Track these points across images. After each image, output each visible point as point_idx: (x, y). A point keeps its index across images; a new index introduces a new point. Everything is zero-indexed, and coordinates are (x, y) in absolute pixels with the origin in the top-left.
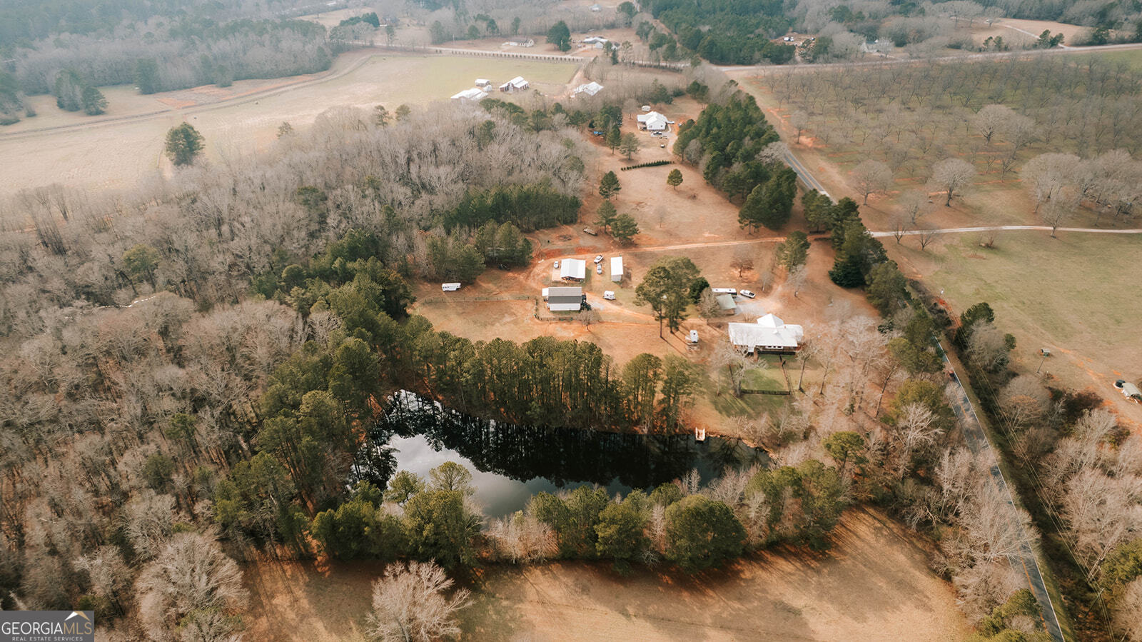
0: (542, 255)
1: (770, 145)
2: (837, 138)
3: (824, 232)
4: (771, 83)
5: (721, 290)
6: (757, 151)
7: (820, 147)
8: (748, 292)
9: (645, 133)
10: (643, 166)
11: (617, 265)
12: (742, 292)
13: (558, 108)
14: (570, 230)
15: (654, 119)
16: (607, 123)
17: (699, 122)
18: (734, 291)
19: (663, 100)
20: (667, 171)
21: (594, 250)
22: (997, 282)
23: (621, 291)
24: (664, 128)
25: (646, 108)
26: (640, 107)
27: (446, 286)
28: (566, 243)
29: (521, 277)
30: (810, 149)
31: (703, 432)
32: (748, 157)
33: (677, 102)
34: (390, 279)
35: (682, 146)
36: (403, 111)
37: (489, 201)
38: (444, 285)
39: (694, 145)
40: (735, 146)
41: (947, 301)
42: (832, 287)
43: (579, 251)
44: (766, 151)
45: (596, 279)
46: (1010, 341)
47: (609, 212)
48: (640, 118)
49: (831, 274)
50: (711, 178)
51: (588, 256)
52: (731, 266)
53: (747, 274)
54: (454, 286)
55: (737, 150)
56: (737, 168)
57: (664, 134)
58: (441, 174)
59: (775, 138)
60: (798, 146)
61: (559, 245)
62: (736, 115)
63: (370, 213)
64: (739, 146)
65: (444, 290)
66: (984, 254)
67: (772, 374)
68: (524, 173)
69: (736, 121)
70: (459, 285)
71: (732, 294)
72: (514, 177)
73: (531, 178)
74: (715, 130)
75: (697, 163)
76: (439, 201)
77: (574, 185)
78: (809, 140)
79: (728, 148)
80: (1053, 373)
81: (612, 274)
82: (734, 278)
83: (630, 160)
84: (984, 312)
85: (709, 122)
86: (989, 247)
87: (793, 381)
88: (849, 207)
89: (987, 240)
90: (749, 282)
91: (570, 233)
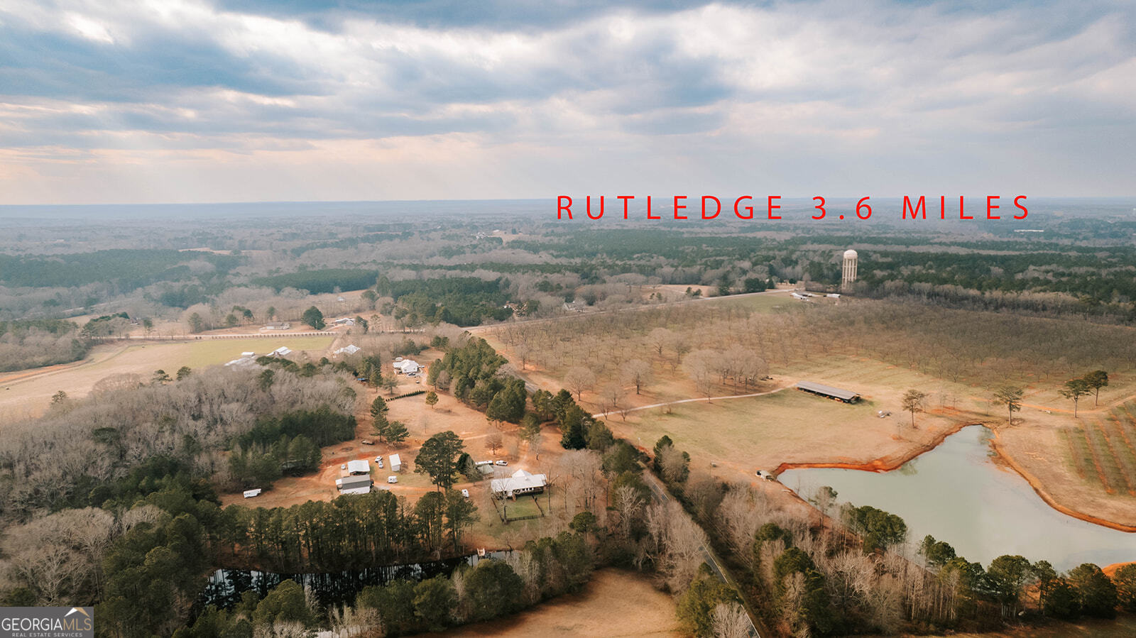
0: (329, 463)
1: (502, 366)
2: (552, 362)
3: (552, 420)
4: (498, 334)
5: (480, 463)
6: (493, 373)
7: (541, 370)
8: (502, 461)
9: (401, 375)
10: (402, 397)
11: (395, 460)
12: (497, 462)
13: (325, 361)
14: (351, 444)
15: (407, 365)
16: (369, 369)
17: (444, 360)
18: (491, 462)
19: (412, 351)
20: (424, 397)
21: (375, 454)
22: (677, 432)
23: (401, 476)
24: (416, 370)
25: (398, 359)
26: (394, 359)
27: (247, 494)
28: (349, 452)
29: (314, 479)
30: (534, 372)
31: (484, 550)
32: (486, 377)
33: (424, 353)
34: (200, 484)
35: (434, 379)
36: (184, 372)
37: (278, 425)
38: (245, 492)
39: (443, 376)
40: (476, 371)
41: (645, 447)
42: (563, 450)
43: (362, 456)
44: (500, 371)
45: (379, 473)
46: (686, 456)
47: (381, 425)
48: (396, 365)
49: (562, 442)
50: (462, 396)
51: (370, 458)
52: (486, 447)
53: (498, 451)
54: (254, 492)
55: (478, 374)
56: (479, 384)
57: (417, 374)
58: (233, 409)
59: (504, 362)
60: (524, 371)
61: (344, 454)
62: (472, 352)
63: (171, 442)
64: (479, 371)
65: (245, 496)
66: (666, 418)
67: (529, 506)
68: (305, 404)
69: (474, 357)
70: (259, 491)
71: (490, 464)
72: (297, 407)
73: (311, 406)
74: (458, 364)
75: (448, 389)
76: (233, 429)
77: (350, 408)
78: (532, 367)
79: (471, 373)
80: (720, 475)
81: (392, 465)
82: (490, 456)
83: (392, 394)
84: (667, 441)
85: (453, 358)
86: (669, 413)
87: (544, 507)
88: (565, 395)
89: (666, 410)
90: (501, 457)
91: (351, 446)
